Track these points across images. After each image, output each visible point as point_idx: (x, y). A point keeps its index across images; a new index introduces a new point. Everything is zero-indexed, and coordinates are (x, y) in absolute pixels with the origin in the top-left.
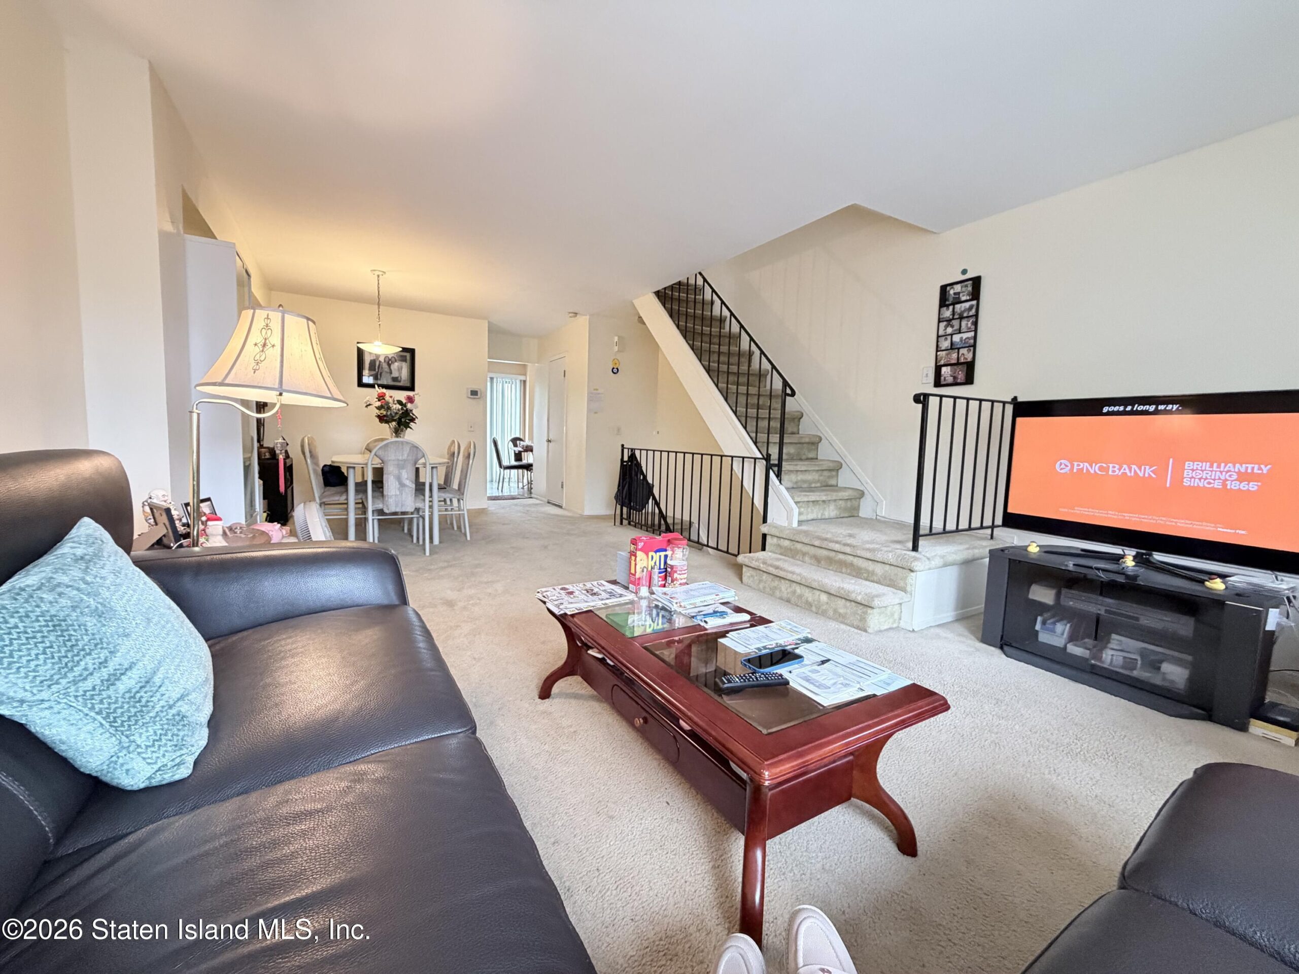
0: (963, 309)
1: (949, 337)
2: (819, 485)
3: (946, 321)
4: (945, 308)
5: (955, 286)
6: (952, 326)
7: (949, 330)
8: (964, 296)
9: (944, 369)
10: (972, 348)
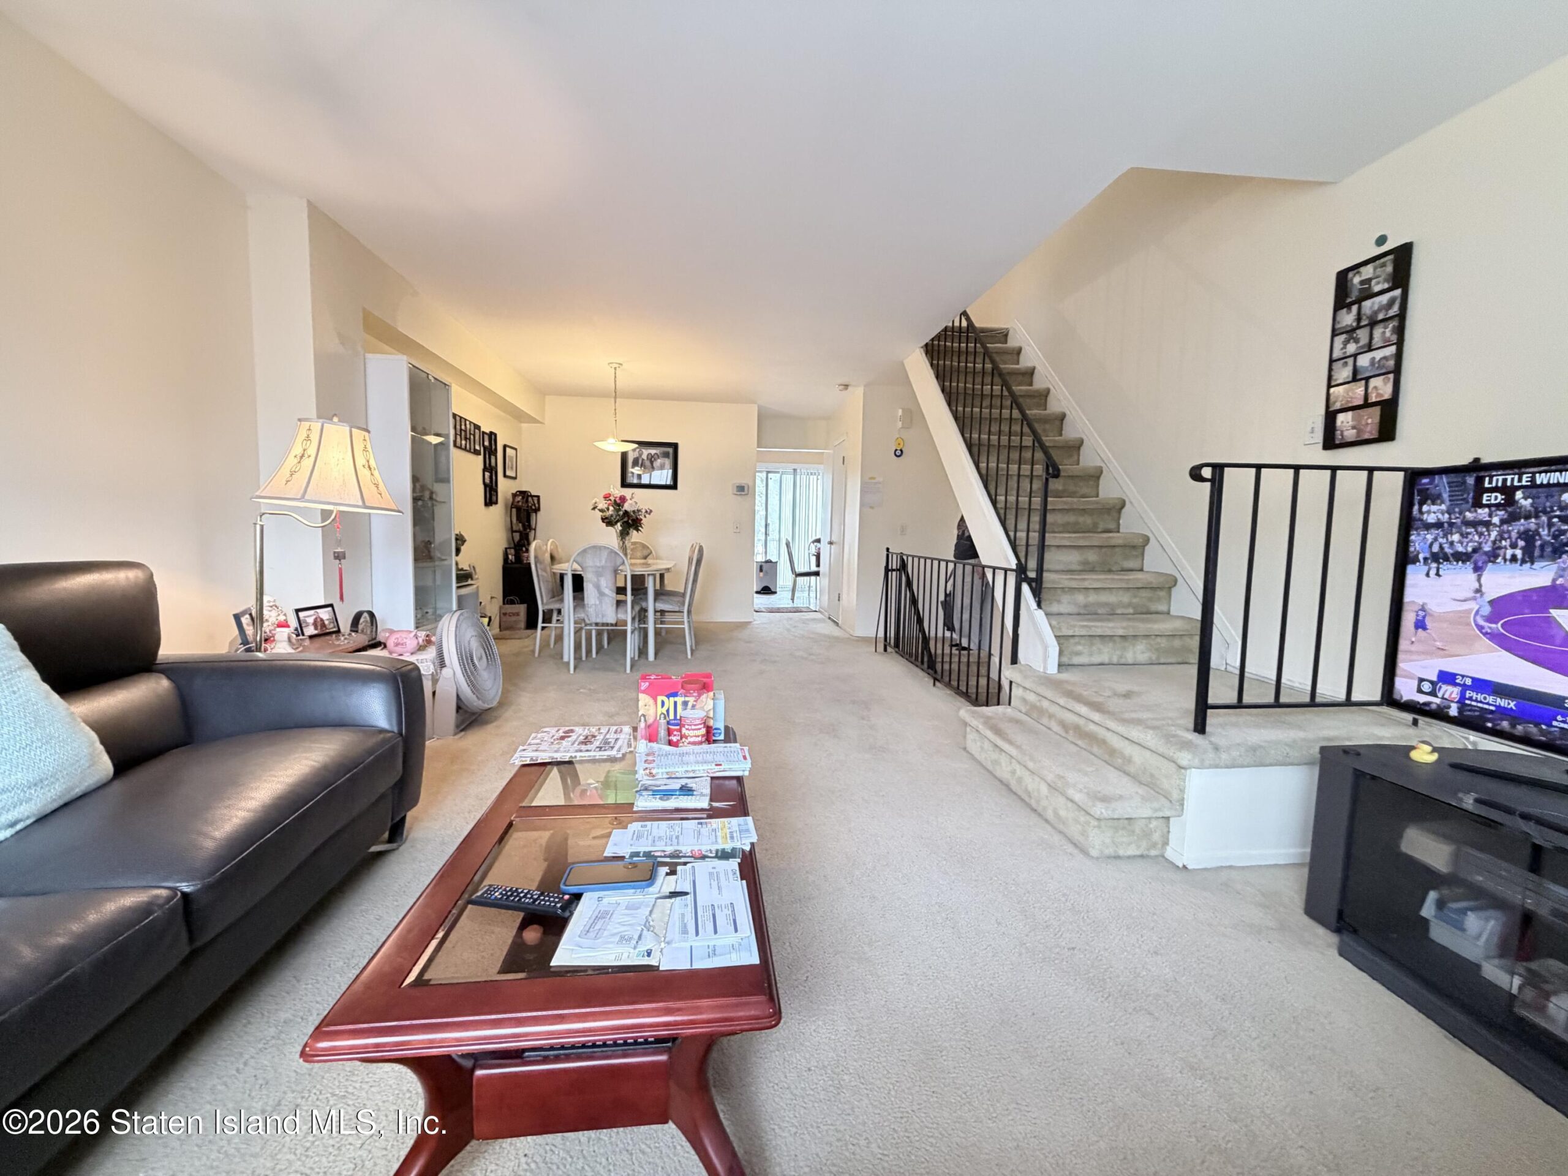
0: (1376, 307)
1: (1350, 361)
2: (1131, 611)
3: (1346, 332)
4: (1345, 310)
5: (1362, 269)
6: (1357, 341)
7: (1352, 348)
8: (1378, 283)
9: (1341, 418)
10: (1391, 376)
